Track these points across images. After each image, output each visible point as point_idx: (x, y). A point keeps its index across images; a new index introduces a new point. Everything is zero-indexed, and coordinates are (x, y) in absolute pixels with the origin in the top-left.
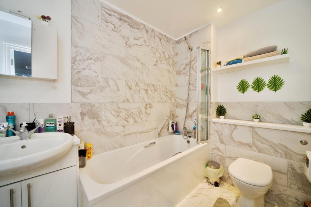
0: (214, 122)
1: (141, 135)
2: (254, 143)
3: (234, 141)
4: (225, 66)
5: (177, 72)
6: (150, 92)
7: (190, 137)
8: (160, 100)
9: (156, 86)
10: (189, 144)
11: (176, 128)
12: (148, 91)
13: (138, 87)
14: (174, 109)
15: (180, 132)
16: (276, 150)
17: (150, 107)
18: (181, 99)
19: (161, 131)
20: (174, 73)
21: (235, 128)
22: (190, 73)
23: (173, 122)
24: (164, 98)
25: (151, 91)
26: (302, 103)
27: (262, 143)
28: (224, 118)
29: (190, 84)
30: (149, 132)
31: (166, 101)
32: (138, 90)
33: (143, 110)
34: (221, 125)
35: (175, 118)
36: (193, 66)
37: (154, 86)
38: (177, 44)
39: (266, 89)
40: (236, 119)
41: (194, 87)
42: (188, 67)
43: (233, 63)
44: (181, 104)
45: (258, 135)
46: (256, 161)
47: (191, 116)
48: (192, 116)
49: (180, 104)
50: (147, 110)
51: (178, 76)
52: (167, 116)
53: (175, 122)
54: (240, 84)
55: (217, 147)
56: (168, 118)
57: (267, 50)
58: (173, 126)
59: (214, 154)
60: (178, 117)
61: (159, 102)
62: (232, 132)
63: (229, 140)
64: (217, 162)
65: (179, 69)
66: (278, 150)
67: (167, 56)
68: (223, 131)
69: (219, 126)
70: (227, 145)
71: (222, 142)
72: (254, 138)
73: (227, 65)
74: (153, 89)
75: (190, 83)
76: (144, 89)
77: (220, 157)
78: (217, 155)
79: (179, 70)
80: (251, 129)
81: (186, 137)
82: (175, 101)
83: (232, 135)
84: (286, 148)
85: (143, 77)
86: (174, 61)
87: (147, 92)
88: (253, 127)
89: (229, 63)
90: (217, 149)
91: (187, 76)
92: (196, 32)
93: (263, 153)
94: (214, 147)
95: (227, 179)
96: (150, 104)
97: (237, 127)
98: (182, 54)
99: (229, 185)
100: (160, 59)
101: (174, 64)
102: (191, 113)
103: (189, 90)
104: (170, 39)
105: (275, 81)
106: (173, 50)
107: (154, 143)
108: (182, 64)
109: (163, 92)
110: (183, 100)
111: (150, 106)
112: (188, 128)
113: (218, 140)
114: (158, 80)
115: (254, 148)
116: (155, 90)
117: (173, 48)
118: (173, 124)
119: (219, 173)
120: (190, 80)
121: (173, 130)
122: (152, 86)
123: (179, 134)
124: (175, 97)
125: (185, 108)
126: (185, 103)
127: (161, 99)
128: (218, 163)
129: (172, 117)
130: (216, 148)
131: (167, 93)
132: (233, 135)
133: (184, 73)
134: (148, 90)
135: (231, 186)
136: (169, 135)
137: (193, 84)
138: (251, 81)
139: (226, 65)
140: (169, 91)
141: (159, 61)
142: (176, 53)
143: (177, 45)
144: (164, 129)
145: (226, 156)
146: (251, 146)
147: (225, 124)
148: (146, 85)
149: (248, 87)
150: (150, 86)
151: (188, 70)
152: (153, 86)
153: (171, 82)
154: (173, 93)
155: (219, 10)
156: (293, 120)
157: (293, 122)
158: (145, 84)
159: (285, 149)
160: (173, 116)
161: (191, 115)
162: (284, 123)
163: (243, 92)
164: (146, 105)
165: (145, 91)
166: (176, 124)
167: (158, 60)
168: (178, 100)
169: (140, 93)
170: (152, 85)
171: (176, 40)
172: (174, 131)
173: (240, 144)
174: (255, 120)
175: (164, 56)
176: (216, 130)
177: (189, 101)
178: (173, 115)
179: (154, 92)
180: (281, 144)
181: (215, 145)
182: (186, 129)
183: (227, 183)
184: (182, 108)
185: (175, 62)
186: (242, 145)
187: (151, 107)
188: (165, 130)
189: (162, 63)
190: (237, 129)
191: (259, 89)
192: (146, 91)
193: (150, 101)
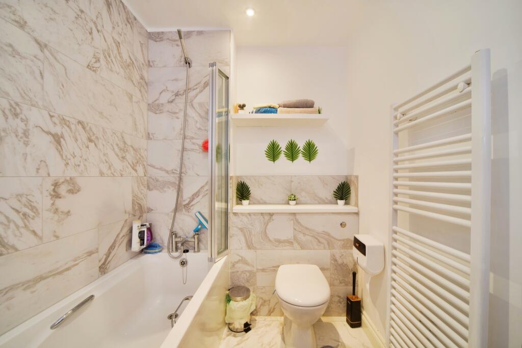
0: (235, 214)
1: (32, 292)
2: (295, 238)
3: (270, 240)
4: (252, 113)
5: (149, 105)
6: (69, 145)
7: (186, 251)
8: (105, 170)
9: (94, 129)
10: (185, 268)
11: (149, 238)
12: (62, 140)
13: (19, 120)
14: (142, 193)
15: (159, 246)
16: (319, 242)
17: (71, 191)
18: (161, 169)
19: (108, 255)
20: (144, 106)
21: (270, 219)
22: (185, 115)
23: (142, 225)
24: (118, 165)
25: (76, 140)
26: (333, 177)
27: (304, 234)
28: (249, 204)
29: (185, 138)
30: (68, 269)
31: (124, 173)
32: (20, 131)
33: (43, 201)
34: (249, 216)
35: (145, 215)
36: (191, 102)
37: (88, 128)
38: (149, 40)
39: (301, 158)
40: (265, 203)
41: (194, 144)
42: (180, 101)
43: (265, 112)
44: (160, 179)
45: (301, 225)
46: (298, 263)
47: (187, 206)
48: (191, 204)
49: (157, 181)
50: (59, 202)
51: (154, 114)
52: (125, 212)
53: (147, 224)
54: (269, 147)
55: (242, 257)
56: (127, 217)
57: (306, 104)
58: (141, 234)
59: (238, 272)
60: (152, 210)
61: (102, 174)
62: (266, 224)
63: (262, 241)
64: (242, 285)
65: (155, 101)
66: (321, 240)
67: (125, 56)
68: (252, 226)
69: (245, 219)
70: (258, 249)
71: (250, 246)
72: (295, 229)
73: (256, 112)
74: (83, 136)
75: (186, 134)
76: (49, 133)
77: (248, 274)
78: (243, 272)
79: (157, 102)
80: (291, 217)
81: (176, 254)
82: (146, 172)
83: (265, 231)
84: (329, 235)
85: (43, 89)
86: (142, 78)
87: (59, 143)
88: (294, 214)
89: (259, 111)
90: (243, 261)
91: (178, 118)
92: (200, 33)
93: (306, 249)
94: (237, 258)
95: (260, 308)
96: (71, 181)
97: (274, 217)
98: (165, 66)
99: (264, 318)
100: (105, 57)
101: (143, 83)
102: (189, 200)
103: (184, 149)
104: (135, 19)
105: (309, 148)
106: (142, 51)
107: (92, 297)
108: (164, 90)
109: (114, 149)
110: (167, 172)
111: (70, 188)
112: (180, 233)
113: (244, 245)
114: (101, 113)
115: (296, 245)
116: (90, 140)
117: (141, 44)
118: (143, 230)
119: (252, 304)
120: (186, 129)
121: (142, 244)
122: (80, 127)
123: (157, 251)
124: (145, 163)
125: (172, 189)
126: (173, 178)
127: (110, 168)
128: (244, 287)
129: (138, 213)
130: (239, 260)
131: (124, 152)
132: (267, 230)
133: (168, 111)
134: (62, 137)
135: (266, 317)
136: (131, 258)
137: (193, 138)
138: (283, 145)
139: (254, 112)
140: (131, 149)
141: (103, 61)
142: (149, 61)
143: (151, 42)
144: (116, 248)
145: (257, 269)
146: (292, 243)
147: (255, 214)
148: (55, 120)
149: (280, 153)
150: (73, 127)
151: (182, 106)
152: (84, 128)
153: (136, 125)
154: (140, 155)
155: (250, 13)
156: (327, 198)
157: (326, 201)
158: (51, 117)
159: (327, 237)
160: (140, 210)
161: (188, 204)
162: (319, 203)
163: (274, 161)
164: (56, 185)
165: (50, 138)
166: (149, 230)
167: (102, 57)
168: (153, 172)
169: (26, 144)
170: (80, 122)
171: (150, 30)
172: (145, 246)
173: (277, 243)
174: (291, 202)
175: (119, 53)
176: (239, 227)
177: (182, 175)
178: (140, 207)
179: (88, 147)
180: (324, 232)
181: (238, 255)
182: (176, 237)
183: (260, 315)
184: (166, 189)
185: (147, 81)
186: (281, 244)
187: (74, 190)
188: (121, 250)
189: (111, 70)
190: (273, 220)
191: (292, 157)
192: (57, 139)
193: (71, 173)
